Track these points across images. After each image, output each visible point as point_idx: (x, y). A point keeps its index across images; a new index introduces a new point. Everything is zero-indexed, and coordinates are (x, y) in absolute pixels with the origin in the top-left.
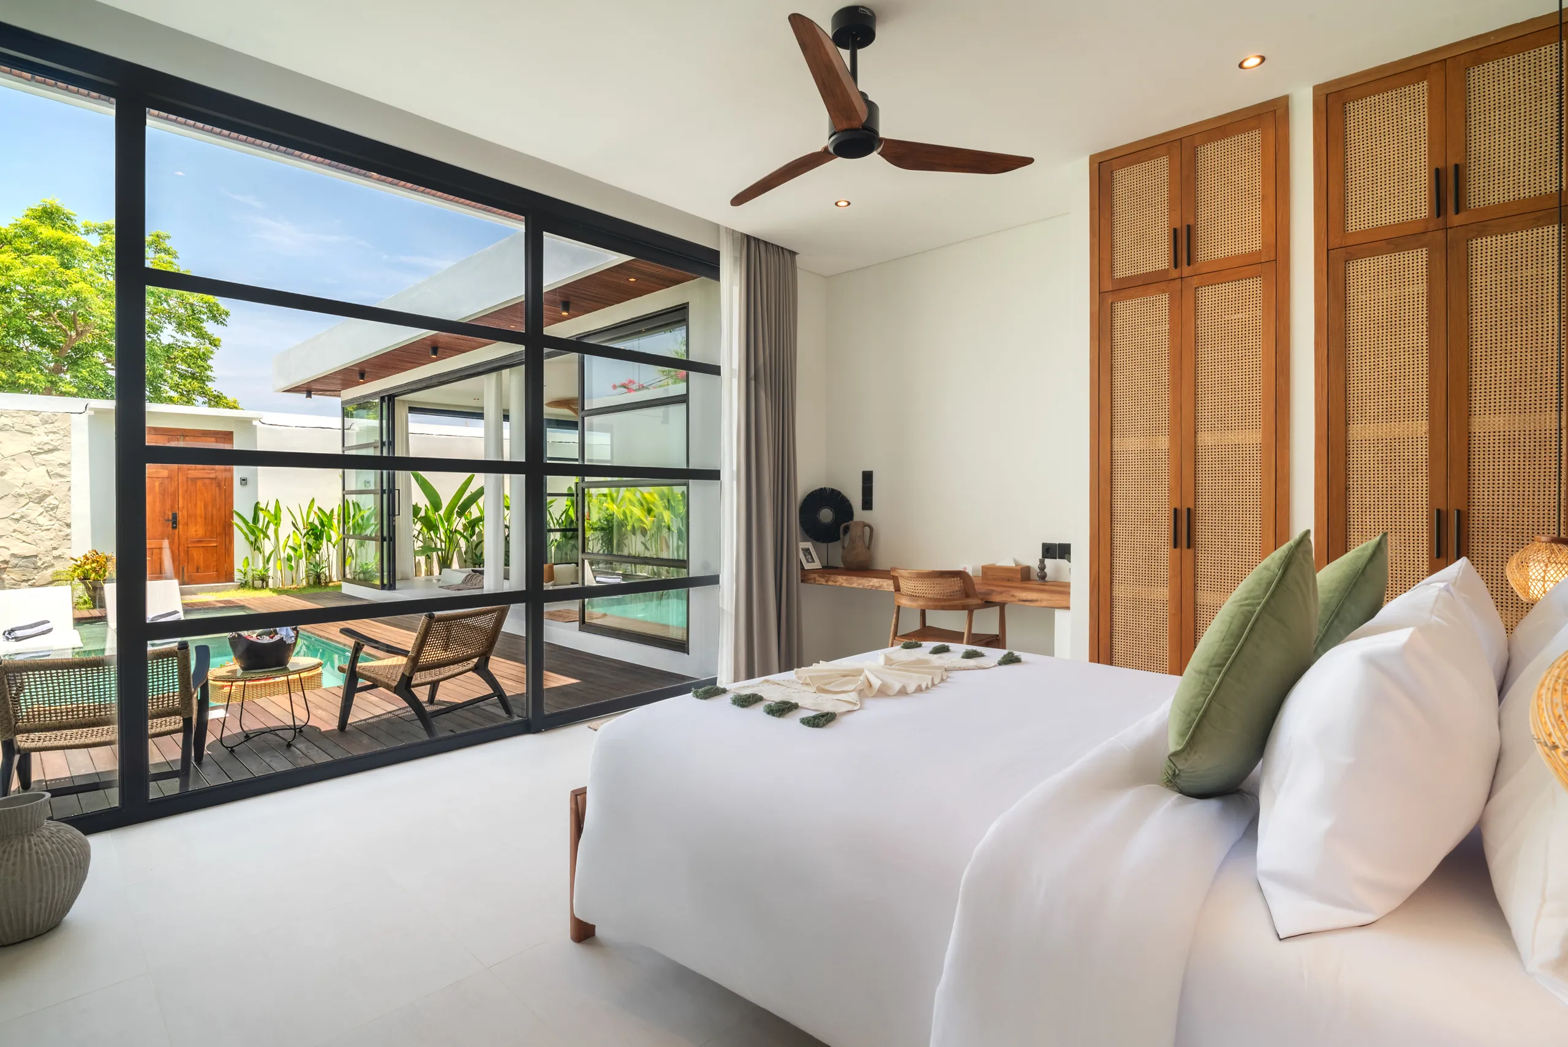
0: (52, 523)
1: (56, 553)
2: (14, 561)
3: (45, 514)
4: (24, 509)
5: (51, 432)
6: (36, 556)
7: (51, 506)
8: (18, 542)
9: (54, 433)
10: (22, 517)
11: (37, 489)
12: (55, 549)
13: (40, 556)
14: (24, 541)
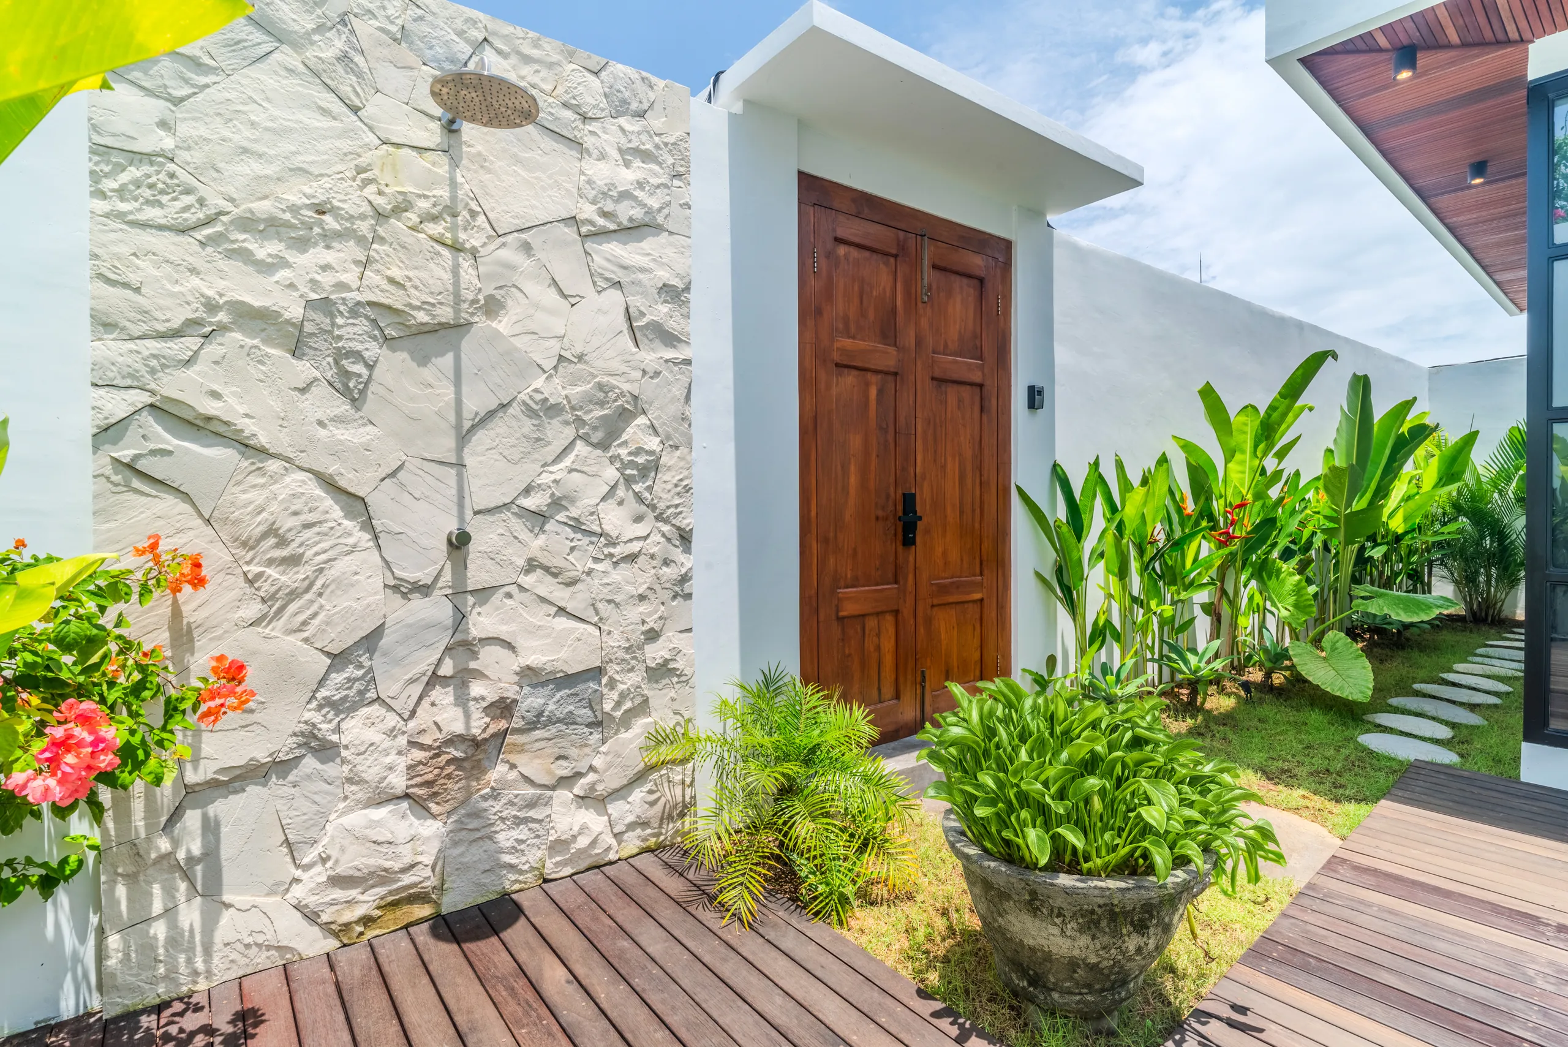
0: (641, 529)
1: (655, 653)
2: (532, 701)
3: (621, 492)
4: (558, 470)
5: (638, 152)
6: (597, 673)
7: (640, 460)
8: (539, 616)
9: (646, 156)
10: (557, 504)
11: (600, 387)
12: (652, 636)
13: (612, 669)
14: (562, 610)
